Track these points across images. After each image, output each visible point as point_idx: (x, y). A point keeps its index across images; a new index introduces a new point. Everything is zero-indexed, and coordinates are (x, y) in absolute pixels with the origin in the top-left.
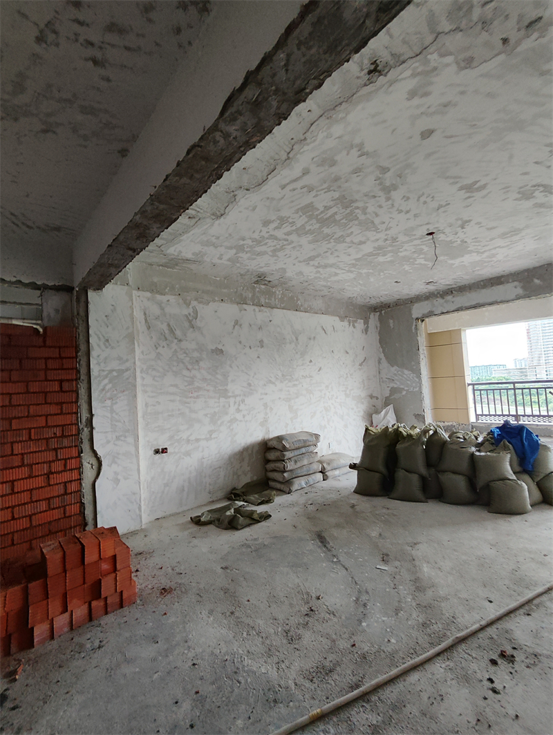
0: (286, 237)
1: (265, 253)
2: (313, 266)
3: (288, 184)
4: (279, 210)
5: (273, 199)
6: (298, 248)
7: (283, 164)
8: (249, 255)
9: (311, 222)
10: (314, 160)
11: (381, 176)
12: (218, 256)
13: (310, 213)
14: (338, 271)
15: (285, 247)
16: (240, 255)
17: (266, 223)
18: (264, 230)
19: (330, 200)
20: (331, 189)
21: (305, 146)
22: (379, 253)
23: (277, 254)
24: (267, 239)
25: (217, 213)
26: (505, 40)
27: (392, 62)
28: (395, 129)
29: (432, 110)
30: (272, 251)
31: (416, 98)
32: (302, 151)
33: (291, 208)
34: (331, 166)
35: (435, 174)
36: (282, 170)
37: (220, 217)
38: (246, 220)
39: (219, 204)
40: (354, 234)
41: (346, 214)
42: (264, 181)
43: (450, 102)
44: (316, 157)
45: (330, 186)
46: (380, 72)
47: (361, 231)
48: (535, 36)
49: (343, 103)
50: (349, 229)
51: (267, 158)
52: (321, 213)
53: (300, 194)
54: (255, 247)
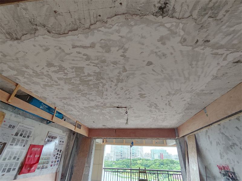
0: (57, 80)
1: (38, 84)
2: (63, 102)
3: (78, 47)
4: (63, 61)
5: (63, 51)
6: (60, 90)
7: (83, 30)
8: (26, 80)
9: (76, 79)
10: (102, 41)
11: (121, 72)
13: (79, 73)
14: (73, 109)
15: (54, 86)
16: (19, 77)
17: (50, 65)
18: (46, 69)
19: (93, 71)
20: (98, 65)
21: (103, 28)
22: (96, 108)
23: (46, 87)
24: (45, 75)
25: (13, 35)
26: (197, 41)
27: (170, 12)
28: (143, 52)
29: (159, 53)
30: (44, 85)
31: (160, 42)
32: (100, 29)
33: (70, 63)
34: (106, 52)
35: (138, 83)
36: (80, 34)
37: (14, 39)
38: (36, 55)
39: (18, 27)
40: (92, 95)
41: (95, 83)
42: (64, 34)
43: (166, 54)
44: (104, 40)
45: (98, 64)
46: (163, 12)
47: (96, 95)
48: (202, 47)
49: (138, 16)
50: (92, 91)
51: (76, 17)
52: (84, 76)
53: (81, 58)
54: (33, 77)
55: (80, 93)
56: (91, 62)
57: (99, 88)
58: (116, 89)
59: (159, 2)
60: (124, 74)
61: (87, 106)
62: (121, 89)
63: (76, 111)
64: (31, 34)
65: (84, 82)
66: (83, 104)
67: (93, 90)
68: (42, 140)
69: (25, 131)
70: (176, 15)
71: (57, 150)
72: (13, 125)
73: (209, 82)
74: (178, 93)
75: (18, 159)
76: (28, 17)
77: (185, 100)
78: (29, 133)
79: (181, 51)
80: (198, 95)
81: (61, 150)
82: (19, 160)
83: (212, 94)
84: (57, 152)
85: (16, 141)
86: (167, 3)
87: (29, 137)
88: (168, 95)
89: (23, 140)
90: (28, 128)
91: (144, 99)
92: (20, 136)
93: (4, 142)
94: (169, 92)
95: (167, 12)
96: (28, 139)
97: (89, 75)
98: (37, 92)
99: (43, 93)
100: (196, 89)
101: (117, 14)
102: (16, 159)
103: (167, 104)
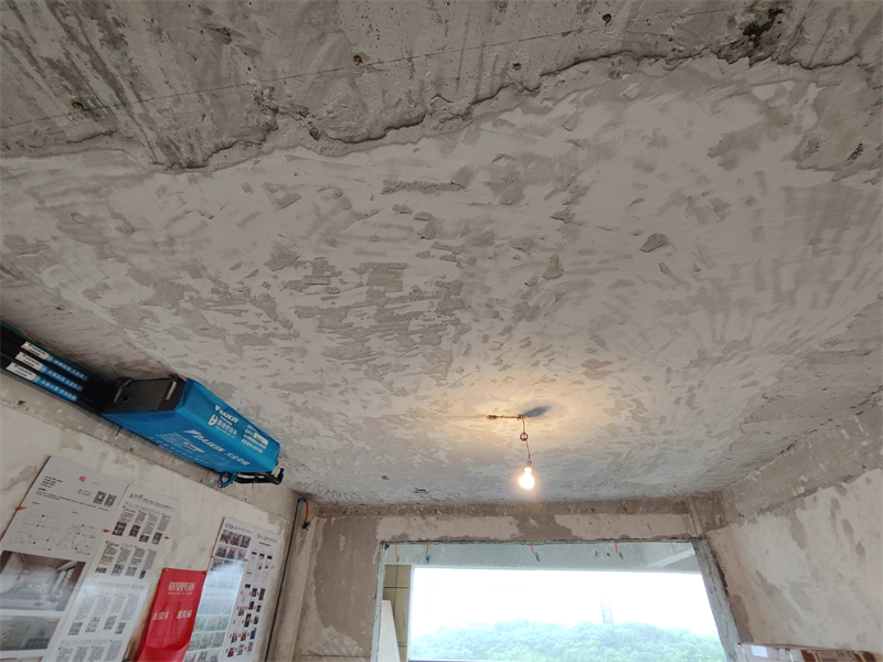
0: (293, 318)
1: (220, 333)
2: (293, 404)
3: (405, 186)
4: (333, 243)
5: (347, 205)
6: (294, 355)
7: (443, 121)
8: (179, 320)
9: (365, 309)
10: (502, 163)
11: (540, 279)
12: (91, 285)
13: (382, 289)
14: (321, 429)
15: (275, 340)
16: (158, 310)
17: (283, 258)
18: (266, 275)
19: (435, 281)
20: (458, 257)
21: (518, 110)
22: (406, 422)
23: (245, 347)
24: (251, 301)
25: (182, 149)
26: (859, 150)
27: (783, 43)
28: (642, 200)
29: (702, 203)
30: (238, 336)
31: (718, 159)
32: (504, 116)
33: (360, 252)
34: (505, 203)
35: (592, 321)
36: (429, 137)
37: (182, 167)
38: (243, 224)
39: (208, 122)
40: (408, 371)
41: (430, 326)
42: (369, 139)
43: (727, 205)
44: (508, 157)
45: (462, 249)
46: (756, 46)
47: (421, 370)
48: (872, 174)
49: (662, 61)
50: (409, 357)
51: (430, 75)
52: (397, 300)
53: (404, 229)
54: (207, 308)
55: (364, 367)
56: (436, 246)
57: (441, 346)
58: (502, 345)
59: (751, 9)
60: (551, 285)
61: (376, 415)
62: (523, 344)
63: (331, 434)
64: (248, 144)
65: (391, 323)
66: (365, 408)
67: (415, 351)
68: (203, 550)
69: (147, 517)
70: (804, 53)
71: (251, 590)
72: (109, 492)
73: (867, 308)
74: (735, 354)
75: (122, 626)
76: (252, 81)
77: (754, 384)
78: (161, 524)
79: (789, 190)
80: (812, 360)
81: (263, 591)
82: (125, 630)
83: (866, 354)
84: (249, 599)
85: (116, 557)
86: (780, 11)
87: (159, 539)
88: (694, 364)
89: (140, 552)
90: (157, 504)
91: (598, 382)
92: (131, 534)
93: (75, 558)
94: (702, 353)
95: (772, 42)
96: (154, 547)
97: (417, 295)
98: (204, 366)
99: (226, 368)
100: (810, 339)
101: (582, 56)
102: (115, 626)
103: (682, 401)
